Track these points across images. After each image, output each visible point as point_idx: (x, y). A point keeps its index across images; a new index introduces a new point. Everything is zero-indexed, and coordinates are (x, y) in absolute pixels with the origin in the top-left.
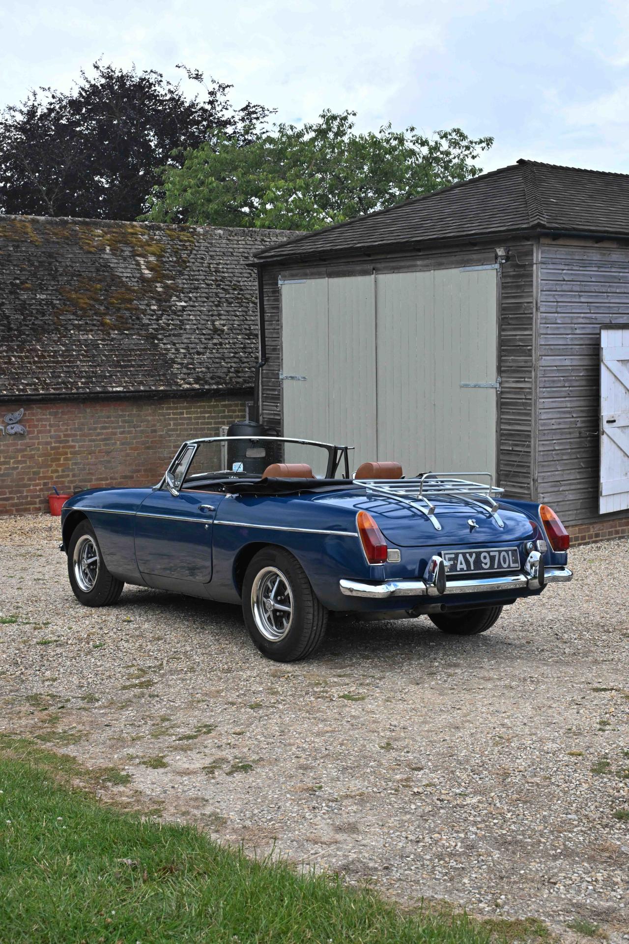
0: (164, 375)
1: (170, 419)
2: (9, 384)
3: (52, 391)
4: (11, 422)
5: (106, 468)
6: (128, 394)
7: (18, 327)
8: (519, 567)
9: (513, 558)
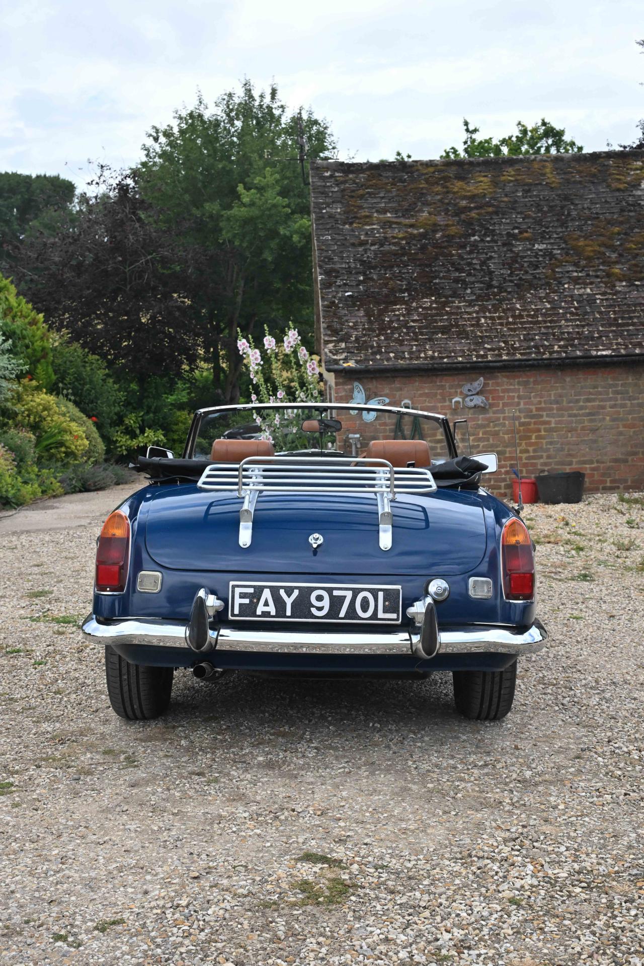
2: (469, 350)
3: (518, 356)
4: (470, 393)
5: (591, 449)
6: (615, 359)
7: (501, 284)
8: (397, 619)
9: (387, 603)
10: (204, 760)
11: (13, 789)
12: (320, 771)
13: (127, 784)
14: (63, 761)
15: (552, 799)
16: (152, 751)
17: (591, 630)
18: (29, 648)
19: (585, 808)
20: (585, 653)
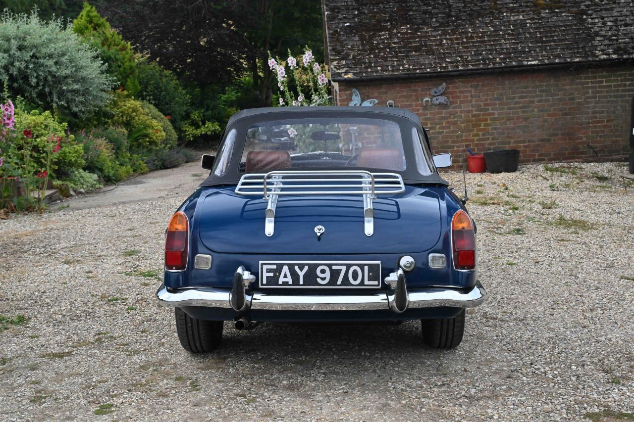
0: (583, 47)
1: (588, 88)
2: (434, 63)
3: (471, 67)
4: (436, 95)
5: (524, 132)
6: (541, 67)
7: (457, 14)
8: (378, 285)
9: (371, 274)
10: (245, 383)
11: (113, 409)
12: (326, 391)
13: (192, 404)
14: (147, 387)
15: (489, 411)
16: (209, 377)
17: (521, 273)
18: (124, 297)
19: (512, 418)
20: (517, 293)
